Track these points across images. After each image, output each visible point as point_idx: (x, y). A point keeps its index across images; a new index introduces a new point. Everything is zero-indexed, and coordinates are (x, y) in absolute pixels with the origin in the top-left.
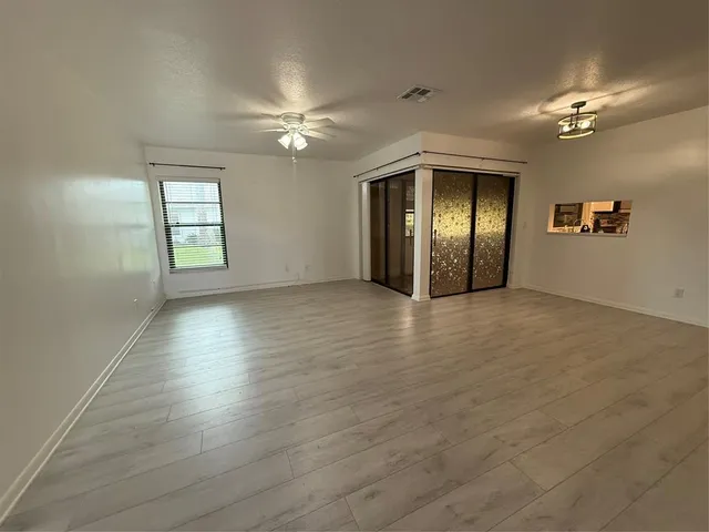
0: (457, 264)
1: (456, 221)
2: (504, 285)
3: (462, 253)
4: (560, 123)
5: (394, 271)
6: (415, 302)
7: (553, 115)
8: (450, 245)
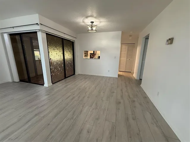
0: (60, 70)
1: (58, 55)
2: (74, 74)
3: (62, 66)
4: (88, 27)
5: (32, 75)
6: (46, 88)
7: (85, 24)
8: (57, 63)
